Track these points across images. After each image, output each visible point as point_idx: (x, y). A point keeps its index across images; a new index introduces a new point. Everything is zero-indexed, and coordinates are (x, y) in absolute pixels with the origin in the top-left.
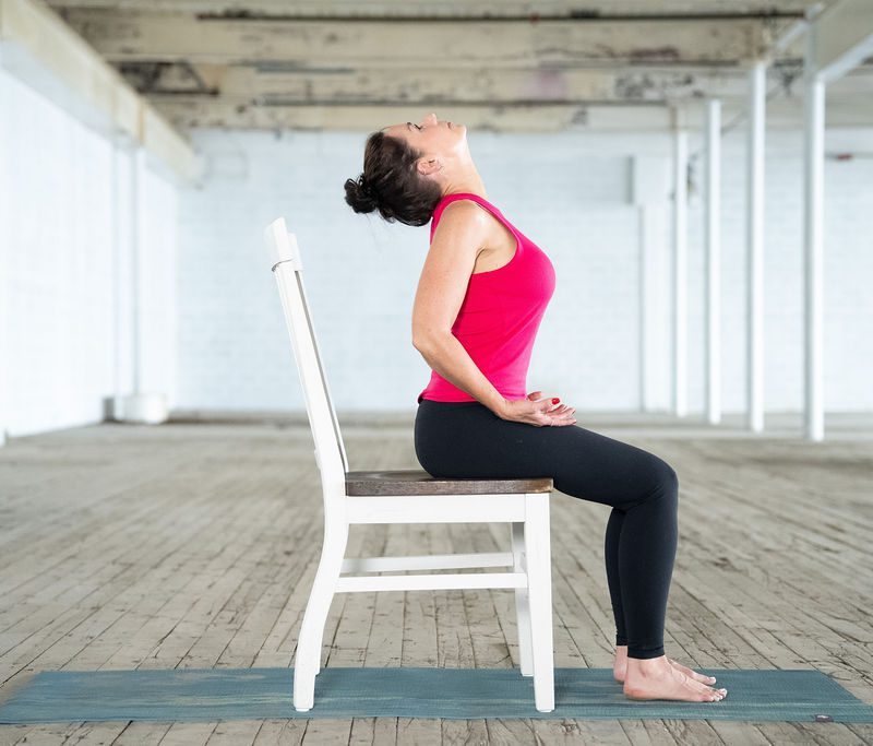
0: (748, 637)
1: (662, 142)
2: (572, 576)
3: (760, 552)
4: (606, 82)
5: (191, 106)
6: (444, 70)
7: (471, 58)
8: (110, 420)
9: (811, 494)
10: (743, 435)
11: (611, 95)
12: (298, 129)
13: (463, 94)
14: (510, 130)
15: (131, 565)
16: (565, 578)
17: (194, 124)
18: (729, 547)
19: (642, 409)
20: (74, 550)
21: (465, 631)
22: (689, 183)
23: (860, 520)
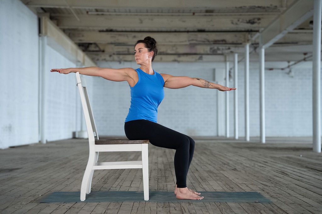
0: (239, 185)
1: (223, 65)
2: (194, 172)
3: (245, 167)
4: (207, 49)
5: (97, 55)
6: (164, 45)
7: (171, 42)
8: (74, 137)
9: (260, 155)
10: (244, 142)
11: (209, 52)
12: (126, 61)
13: (169, 52)
14: (182, 61)
15: (78, 169)
16: (193, 173)
17: (98, 60)
18: (237, 166)
19: (218, 136)
20: (64, 166)
21: (165, 183)
22: (230, 75)
23: (272, 160)
